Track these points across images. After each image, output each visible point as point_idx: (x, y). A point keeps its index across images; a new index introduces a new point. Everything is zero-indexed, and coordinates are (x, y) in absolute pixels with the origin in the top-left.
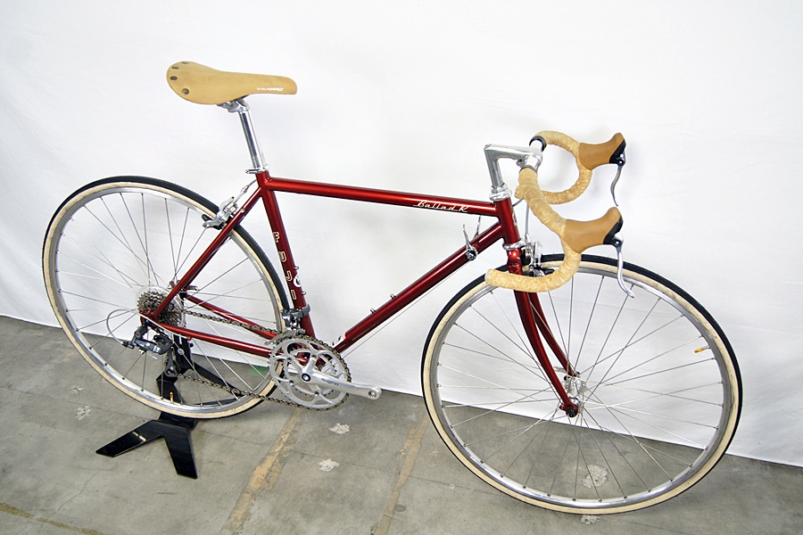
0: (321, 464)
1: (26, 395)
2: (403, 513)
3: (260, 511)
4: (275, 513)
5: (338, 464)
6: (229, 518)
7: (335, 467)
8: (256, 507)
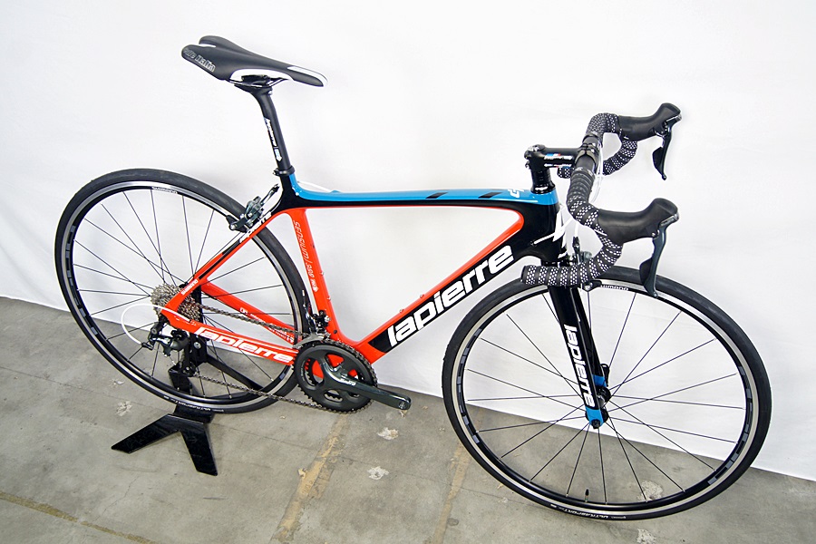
0: (370, 471)
1: (64, 388)
2: (456, 527)
3: (310, 521)
4: (326, 524)
5: (387, 473)
6: (278, 527)
7: (384, 475)
8: (305, 517)
